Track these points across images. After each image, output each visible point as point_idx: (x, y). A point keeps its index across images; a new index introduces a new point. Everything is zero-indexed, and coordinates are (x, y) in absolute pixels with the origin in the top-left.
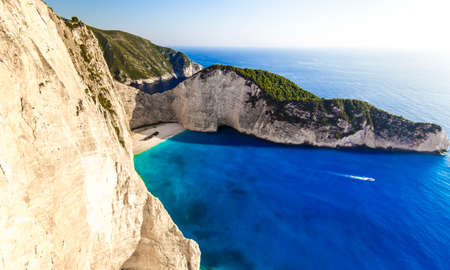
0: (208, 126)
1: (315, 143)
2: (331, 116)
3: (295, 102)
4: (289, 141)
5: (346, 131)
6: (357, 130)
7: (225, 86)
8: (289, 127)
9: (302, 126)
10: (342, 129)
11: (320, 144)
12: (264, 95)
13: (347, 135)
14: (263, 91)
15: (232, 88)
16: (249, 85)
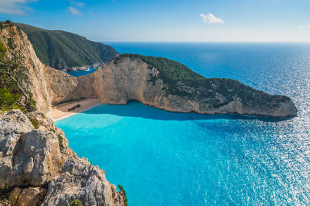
0: (119, 100)
1: (199, 112)
2: (210, 91)
3: (183, 81)
4: (180, 110)
5: (222, 102)
6: (230, 101)
7: (133, 69)
8: (179, 99)
9: (189, 99)
10: (219, 101)
11: (202, 112)
12: (162, 76)
13: (222, 105)
14: (161, 73)
15: (138, 71)
16: (151, 68)
